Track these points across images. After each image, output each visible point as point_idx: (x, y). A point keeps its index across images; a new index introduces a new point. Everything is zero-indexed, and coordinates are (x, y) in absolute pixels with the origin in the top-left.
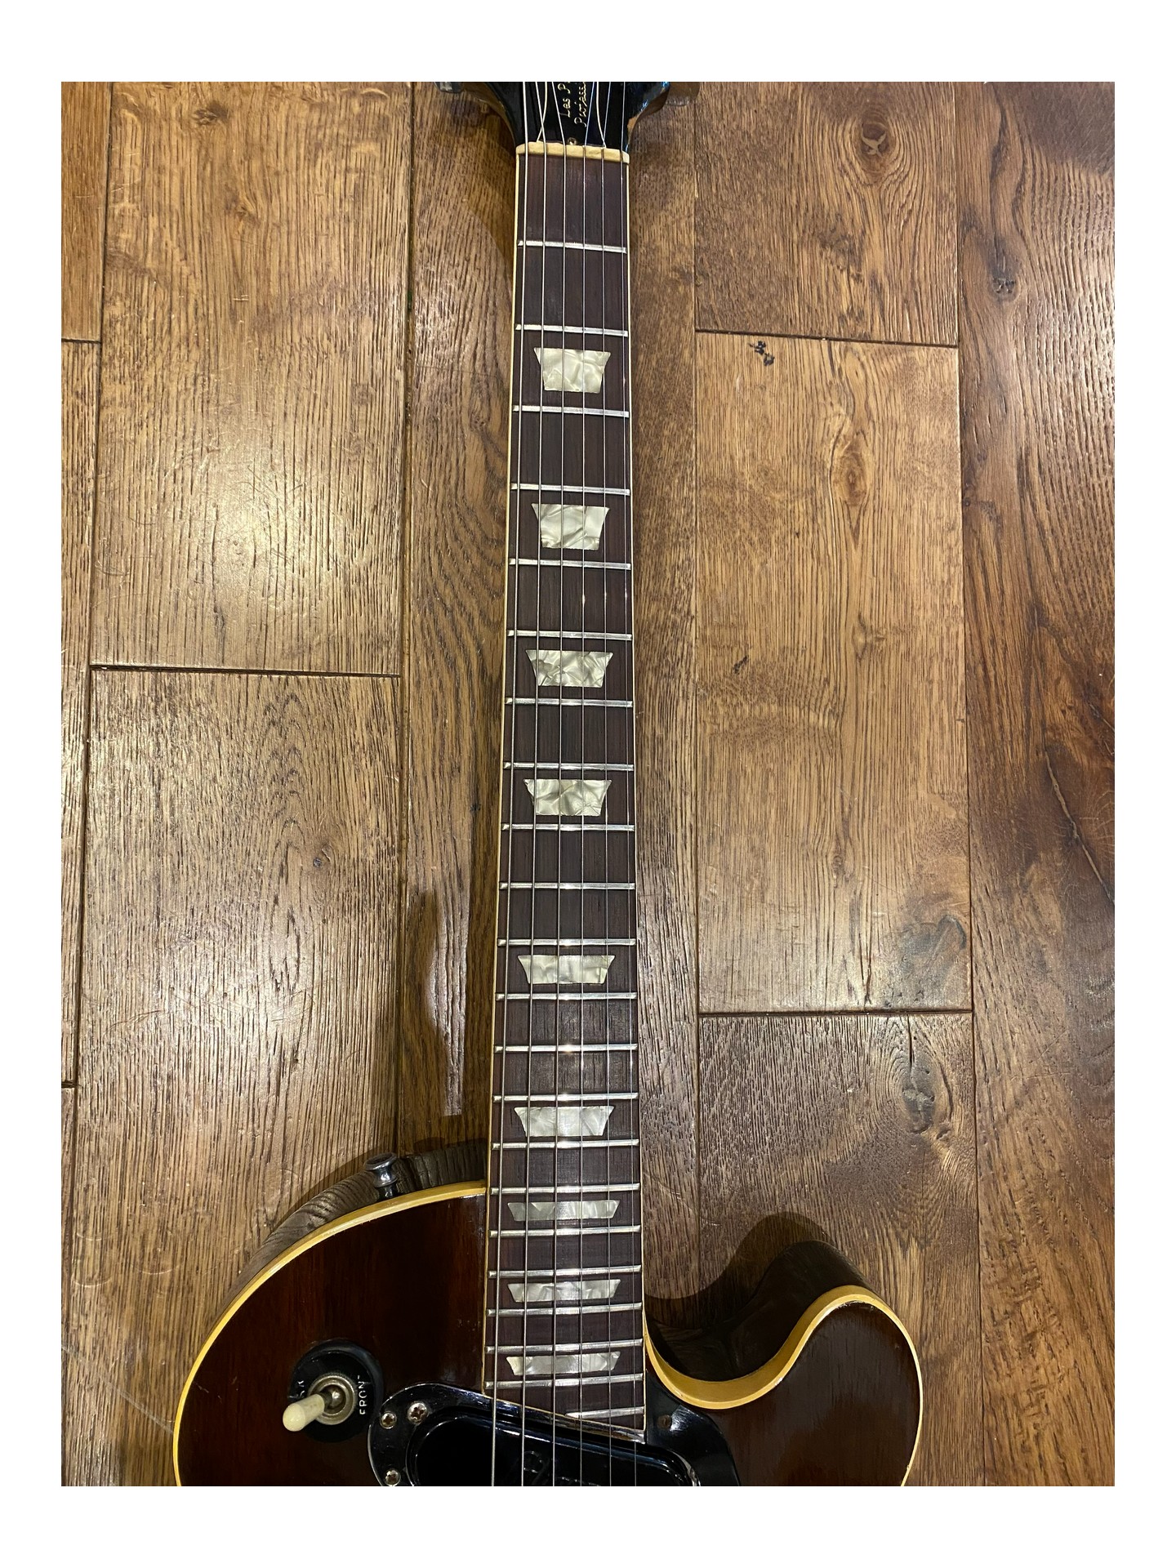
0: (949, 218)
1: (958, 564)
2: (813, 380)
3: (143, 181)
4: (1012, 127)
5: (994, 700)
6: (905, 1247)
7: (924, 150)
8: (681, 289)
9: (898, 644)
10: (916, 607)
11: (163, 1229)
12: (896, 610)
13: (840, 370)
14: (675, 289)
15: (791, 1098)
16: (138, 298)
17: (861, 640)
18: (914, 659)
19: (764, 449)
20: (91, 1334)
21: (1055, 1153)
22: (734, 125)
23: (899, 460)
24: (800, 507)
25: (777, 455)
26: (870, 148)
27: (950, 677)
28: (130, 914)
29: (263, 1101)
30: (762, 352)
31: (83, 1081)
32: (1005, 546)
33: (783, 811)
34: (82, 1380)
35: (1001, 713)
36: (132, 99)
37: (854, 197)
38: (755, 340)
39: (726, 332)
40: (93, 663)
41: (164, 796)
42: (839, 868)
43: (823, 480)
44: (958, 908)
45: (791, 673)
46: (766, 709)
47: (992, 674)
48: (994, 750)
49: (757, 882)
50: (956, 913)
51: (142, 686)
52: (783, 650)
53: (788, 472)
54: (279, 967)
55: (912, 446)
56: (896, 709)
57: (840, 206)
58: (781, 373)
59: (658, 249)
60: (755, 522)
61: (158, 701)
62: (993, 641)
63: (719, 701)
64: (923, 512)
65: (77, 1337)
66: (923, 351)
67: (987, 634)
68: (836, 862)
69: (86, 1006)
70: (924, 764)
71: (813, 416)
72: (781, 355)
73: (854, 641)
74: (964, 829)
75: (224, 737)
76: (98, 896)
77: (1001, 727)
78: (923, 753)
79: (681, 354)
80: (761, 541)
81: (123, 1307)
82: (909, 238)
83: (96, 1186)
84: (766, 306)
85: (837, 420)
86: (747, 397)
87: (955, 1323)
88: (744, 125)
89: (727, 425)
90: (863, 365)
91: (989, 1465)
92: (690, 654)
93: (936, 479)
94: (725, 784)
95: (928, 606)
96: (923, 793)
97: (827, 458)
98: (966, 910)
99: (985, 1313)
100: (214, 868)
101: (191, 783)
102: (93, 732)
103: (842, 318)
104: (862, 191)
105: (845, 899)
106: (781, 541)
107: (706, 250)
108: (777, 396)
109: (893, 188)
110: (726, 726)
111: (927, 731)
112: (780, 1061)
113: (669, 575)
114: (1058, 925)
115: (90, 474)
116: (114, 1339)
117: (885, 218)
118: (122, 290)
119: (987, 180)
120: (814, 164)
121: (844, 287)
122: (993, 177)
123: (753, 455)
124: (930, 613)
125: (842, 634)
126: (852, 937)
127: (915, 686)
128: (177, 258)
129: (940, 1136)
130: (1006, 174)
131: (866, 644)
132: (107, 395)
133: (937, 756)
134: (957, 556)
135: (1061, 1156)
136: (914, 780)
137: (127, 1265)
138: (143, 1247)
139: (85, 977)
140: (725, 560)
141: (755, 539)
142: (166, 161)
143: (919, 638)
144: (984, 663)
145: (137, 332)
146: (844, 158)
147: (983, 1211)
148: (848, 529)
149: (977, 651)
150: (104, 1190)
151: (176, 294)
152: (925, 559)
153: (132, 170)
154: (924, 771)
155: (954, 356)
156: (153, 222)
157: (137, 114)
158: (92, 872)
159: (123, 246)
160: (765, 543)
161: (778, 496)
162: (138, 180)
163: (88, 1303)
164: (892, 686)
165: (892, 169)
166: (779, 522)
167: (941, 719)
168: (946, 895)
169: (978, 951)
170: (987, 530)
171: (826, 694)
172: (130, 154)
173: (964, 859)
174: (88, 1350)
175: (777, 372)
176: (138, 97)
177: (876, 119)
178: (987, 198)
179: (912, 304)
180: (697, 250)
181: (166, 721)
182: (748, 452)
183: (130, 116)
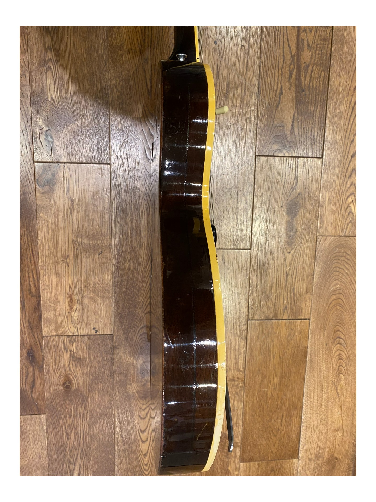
0: (46, 368)
1: (41, 280)
2: (82, 325)
3: (239, 356)
4: (29, 393)
5: (30, 245)
6: (52, 98)
7: (54, 384)
8: (117, 344)
9: (58, 260)
10: (53, 269)
11: (238, 120)
12: (58, 268)
13: (75, 328)
14: (119, 344)
15: (85, 141)
16: (240, 330)
17: (68, 260)
18: (53, 256)
19: (95, 307)
20: (253, 97)
22: (104, 384)
23: (59, 307)
24: (85, 293)
25: (92, 306)
26: (69, 383)
27: (43, 251)
28: (243, 194)
29: (215, 149)
30: (96, 331)
31: (254, 156)
32: (28, 286)
33: (88, 216)
35: (28, 242)
36: (241, 373)
37: (72, 371)
38: (98, 333)
39: (106, 335)
40: (250, 250)
41: (236, 221)
42: (73, 201)
43: (79, 300)
44: (39, 190)
45: (87, 252)
46: (93, 242)
47: (31, 252)
48: (30, 232)
49: (95, 198)
50: (40, 189)
51: (240, 246)
52: (89, 257)
53: (89, 302)
55: (55, 310)
56: (58, 242)
57: (76, 368)
58: (91, 326)
59: (123, 353)
60: (97, 289)
61: (237, 242)
62: (31, 261)
63: (106, 244)
64: (52, 293)
66: (53, 334)
67: (33, 263)
68: (74, 203)
69: (253, 173)
70: (50, 228)
71: (82, 316)
72: (91, 330)
73: (70, 260)
74: (38, 211)
75: (223, 234)
76: (250, 198)
77: (28, 238)
78: (50, 231)
79: (117, 328)
80: (96, 284)
81: (246, 103)
82: (57, 362)
84: (95, 342)
85: (75, 315)
86: (100, 319)
87: (37, 76)
88: (101, 385)
89: (105, 313)
90: (69, 330)
91: (26, 35)
92: (114, 256)
93: (48, 302)
94: (104, 223)
95: (49, 269)
96: (50, 220)
97: (78, 306)
98: (37, 189)
99: (28, 78)
100: (225, 204)
101: (230, 224)
102: (250, 235)
103: (75, 341)
104: (71, 373)
105: (71, 193)
106: (90, 284)
107: (111, 354)
108: (92, 320)
109: (62, 374)
110: (104, 238)
111: (49, 237)
112: (88, 151)
113: (120, 275)
115: (250, 292)
116: (248, 96)
117: (64, 366)
118: (243, 332)
119: (36, 379)
120: (83, 377)
121: (74, 349)
122: (34, 380)
123: (98, 305)
124: (49, 268)
125: (73, 262)
126: (69, 183)
127: (53, 249)
128: (232, 340)
129: (43, 128)
130: (30, 381)
131: (67, 259)
132: (247, 309)
133: (46, 230)
134: (42, 283)
136: (52, 224)
137: (245, 113)
138: (242, 117)
139: (253, 180)
140: (105, 279)
141: (97, 285)
142: (234, 361)
143: (52, 261)
144: (33, 255)
145: (240, 323)
146: (75, 380)
147: (29, 106)
148: (72, 288)
149: (35, 258)
150: (250, 131)
151: (232, 332)
152: (50, 282)
153: (241, 358)
154: (50, 226)
155: (44, 334)
156: (237, 347)
157: (240, 370)
158: (251, 204)
159: (243, 342)
160: (94, 283)
161: (91, 295)
162: (240, 356)
164: (59, 248)
165: (62, 379)
166: (91, 289)
167: (45, 240)
168: (42, 193)
169: (33, 178)
170: (33, 289)
171: (77, 246)
172: (241, 361)
173: (38, 203)
174: (254, 94)
175: (92, 326)
176: (240, 374)
177: (67, 390)
178: (36, 375)
179: (56, 346)
180: (113, 354)
181: (235, 238)
182: (99, 306)
183: (242, 369)
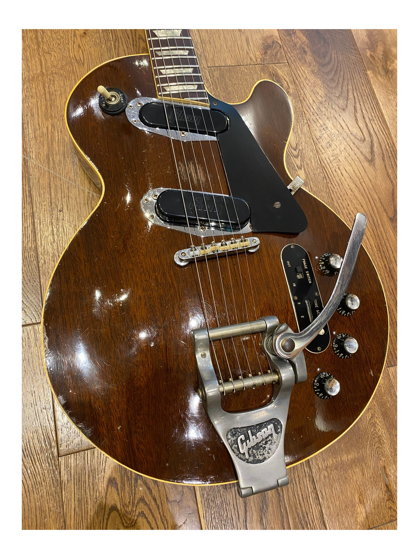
11: (53, 125)
21: (322, 96)
34: (33, 166)
54: (78, 58)
65: (30, 154)
83: (30, 115)
114: (307, 42)
116: (42, 155)
126: (248, 47)
135: (324, 97)
137: (43, 135)
138: (47, 130)
163: (32, 145)
